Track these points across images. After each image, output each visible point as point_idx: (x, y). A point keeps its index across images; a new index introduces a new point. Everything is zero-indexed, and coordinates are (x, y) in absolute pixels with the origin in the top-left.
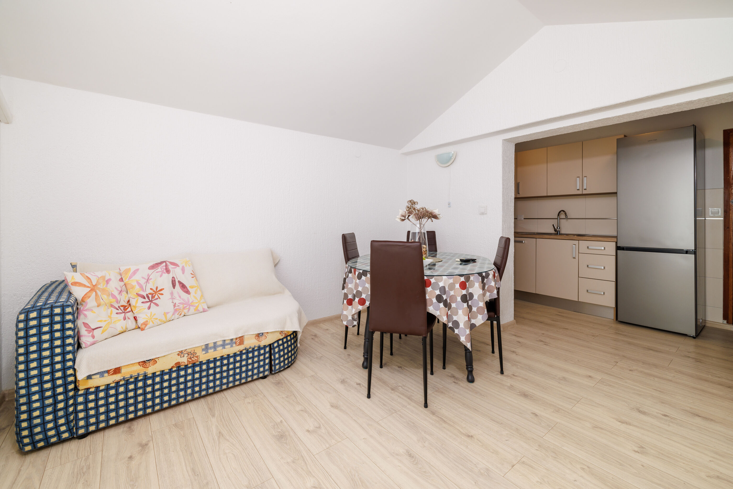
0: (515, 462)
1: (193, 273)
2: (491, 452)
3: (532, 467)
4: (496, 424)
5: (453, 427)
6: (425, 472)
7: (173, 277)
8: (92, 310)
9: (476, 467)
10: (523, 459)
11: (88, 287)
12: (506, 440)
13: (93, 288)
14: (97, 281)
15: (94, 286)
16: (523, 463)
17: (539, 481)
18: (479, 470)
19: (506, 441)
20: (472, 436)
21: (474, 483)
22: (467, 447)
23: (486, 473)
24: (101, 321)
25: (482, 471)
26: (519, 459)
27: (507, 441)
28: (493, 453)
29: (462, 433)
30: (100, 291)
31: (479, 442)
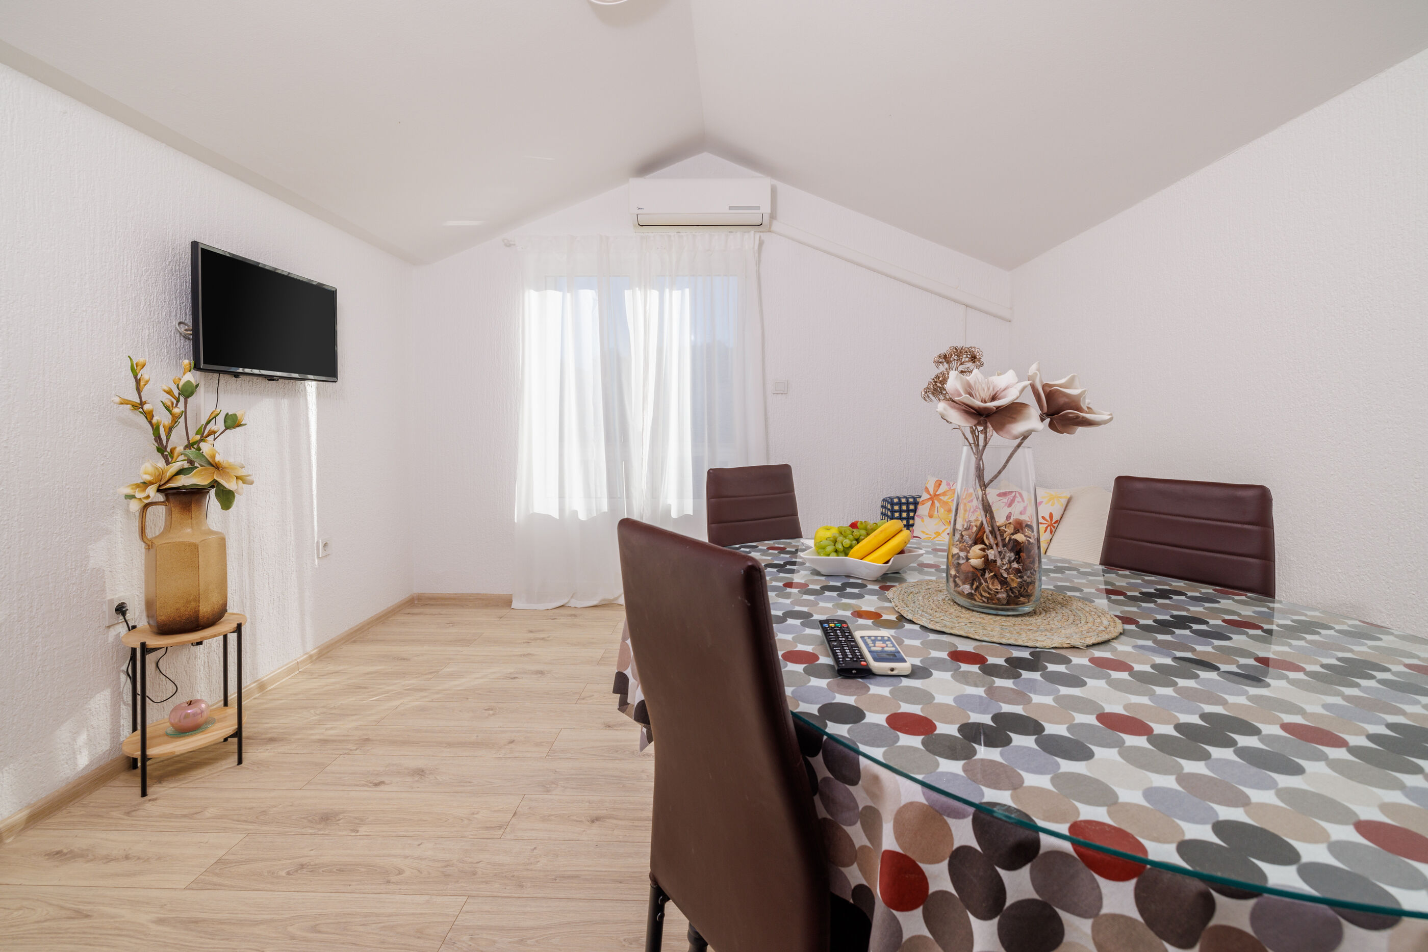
0: (514, 821)
1: (1030, 517)
2: (552, 815)
3: (487, 827)
4: (566, 873)
5: (630, 820)
6: (617, 751)
7: (1010, 513)
8: (923, 518)
9: (563, 787)
10: (501, 832)
11: (930, 495)
12: (535, 848)
13: (934, 498)
14: (944, 492)
15: (935, 495)
16: (500, 827)
17: (475, 816)
18: (558, 785)
19: (535, 846)
20: (593, 822)
21: (557, 770)
22: (589, 803)
23: (548, 786)
24: (923, 532)
25: (554, 786)
26: (508, 830)
27: (533, 848)
28: (550, 816)
29: (611, 817)
30: (940, 503)
31: (578, 819)
